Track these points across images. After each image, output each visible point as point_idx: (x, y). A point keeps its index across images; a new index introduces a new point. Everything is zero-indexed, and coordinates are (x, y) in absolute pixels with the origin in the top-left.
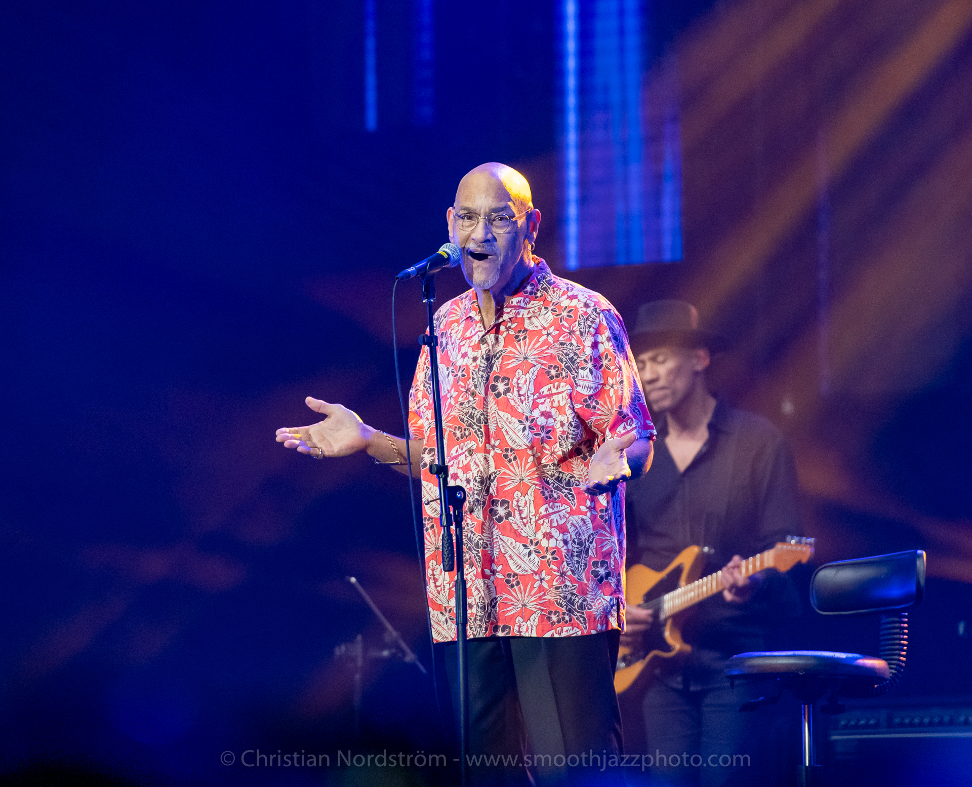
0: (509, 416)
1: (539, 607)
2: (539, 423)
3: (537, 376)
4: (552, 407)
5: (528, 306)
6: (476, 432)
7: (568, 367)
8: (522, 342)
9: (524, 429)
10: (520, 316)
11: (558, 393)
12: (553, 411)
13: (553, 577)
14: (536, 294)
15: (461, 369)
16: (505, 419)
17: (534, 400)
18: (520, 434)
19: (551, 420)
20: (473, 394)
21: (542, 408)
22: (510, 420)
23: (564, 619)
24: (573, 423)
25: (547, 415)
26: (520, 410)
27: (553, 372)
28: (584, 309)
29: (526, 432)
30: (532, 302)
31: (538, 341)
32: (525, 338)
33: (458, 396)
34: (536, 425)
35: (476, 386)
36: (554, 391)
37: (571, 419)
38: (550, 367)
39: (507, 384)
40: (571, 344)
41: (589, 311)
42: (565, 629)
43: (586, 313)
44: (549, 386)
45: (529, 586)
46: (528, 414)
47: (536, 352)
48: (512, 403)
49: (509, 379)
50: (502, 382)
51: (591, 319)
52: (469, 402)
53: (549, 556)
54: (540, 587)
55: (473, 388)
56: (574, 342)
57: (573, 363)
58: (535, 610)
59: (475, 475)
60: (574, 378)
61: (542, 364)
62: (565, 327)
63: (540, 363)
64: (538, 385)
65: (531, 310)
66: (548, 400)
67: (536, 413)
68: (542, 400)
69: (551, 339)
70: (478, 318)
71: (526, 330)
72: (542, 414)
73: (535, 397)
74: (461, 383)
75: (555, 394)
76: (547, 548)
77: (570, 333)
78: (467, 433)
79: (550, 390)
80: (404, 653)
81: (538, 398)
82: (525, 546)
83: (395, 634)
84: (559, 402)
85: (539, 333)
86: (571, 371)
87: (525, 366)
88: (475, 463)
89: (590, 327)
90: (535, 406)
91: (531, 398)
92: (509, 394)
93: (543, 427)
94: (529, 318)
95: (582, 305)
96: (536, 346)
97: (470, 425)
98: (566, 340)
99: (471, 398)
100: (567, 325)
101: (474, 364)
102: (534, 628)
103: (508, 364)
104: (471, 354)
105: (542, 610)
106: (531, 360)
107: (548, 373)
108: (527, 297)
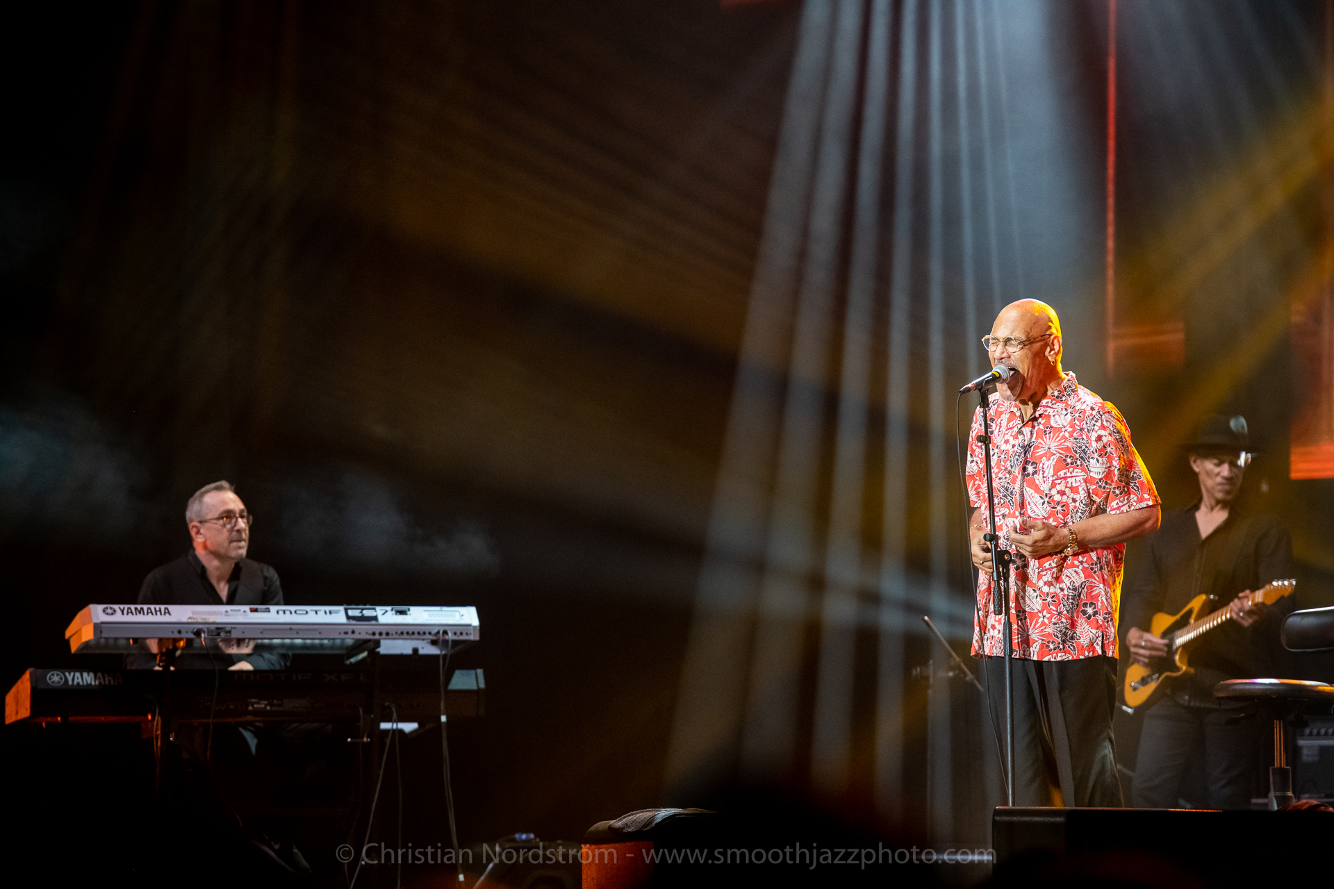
0: (1034, 492)
1: (1040, 637)
2: (1055, 499)
3: (1056, 462)
4: (1066, 487)
5: (1054, 406)
6: (1009, 502)
7: (1082, 458)
8: (1047, 435)
9: (1044, 503)
10: (1047, 413)
11: (1072, 477)
12: (1067, 491)
13: (1052, 615)
14: (1061, 398)
15: (1004, 453)
16: (1030, 493)
17: (1053, 481)
18: (1040, 506)
19: (1065, 497)
20: (1010, 473)
21: (1059, 488)
22: (1033, 495)
23: (1059, 647)
24: (1083, 501)
25: (1062, 493)
26: (1042, 489)
27: (1069, 460)
28: (1091, 412)
29: (1045, 506)
30: (1058, 404)
31: (1058, 436)
32: (1050, 432)
33: (999, 472)
34: (1053, 500)
35: (1012, 466)
36: (1068, 475)
37: (1082, 498)
38: (1067, 456)
39: (1035, 468)
40: (1083, 439)
41: (1094, 413)
42: (1059, 655)
43: (1092, 414)
44: (1065, 471)
45: (1035, 621)
46: (1047, 492)
47: (1056, 444)
48: (1037, 482)
49: (1037, 464)
50: (1032, 465)
51: (1095, 419)
52: (1006, 478)
53: (1049, 599)
54: (1043, 622)
55: (1010, 468)
56: (1084, 437)
57: (1085, 453)
58: (1037, 640)
59: (1005, 534)
60: (1087, 466)
61: (1061, 454)
62: (1077, 425)
63: (1059, 453)
64: (1056, 471)
65: (1056, 410)
66: (1064, 482)
67: (1054, 492)
68: (1059, 481)
69: (1067, 435)
70: (1018, 414)
71: (1052, 427)
72: (1058, 492)
73: (1054, 478)
74: (1002, 463)
75: (1069, 477)
76: (1047, 593)
77: (1081, 430)
78: (1002, 502)
79: (1065, 473)
80: (965, 675)
81: (1056, 479)
82: (1034, 590)
83: (958, 659)
84: (1072, 483)
85: (1060, 430)
86: (1084, 460)
87: (1049, 454)
88: (1006, 525)
89: (1094, 425)
90: (1053, 485)
91: (1051, 479)
92: (1036, 475)
93: (1059, 502)
94: (1054, 416)
95: (1089, 408)
96: (1057, 440)
97: (1005, 496)
98: (1079, 436)
99: (1007, 476)
100: (1078, 423)
101: (1013, 450)
102: (1036, 653)
103: (1038, 452)
104: (1012, 442)
105: (1043, 640)
106: (1052, 450)
107: (1065, 460)
108: (1054, 400)
